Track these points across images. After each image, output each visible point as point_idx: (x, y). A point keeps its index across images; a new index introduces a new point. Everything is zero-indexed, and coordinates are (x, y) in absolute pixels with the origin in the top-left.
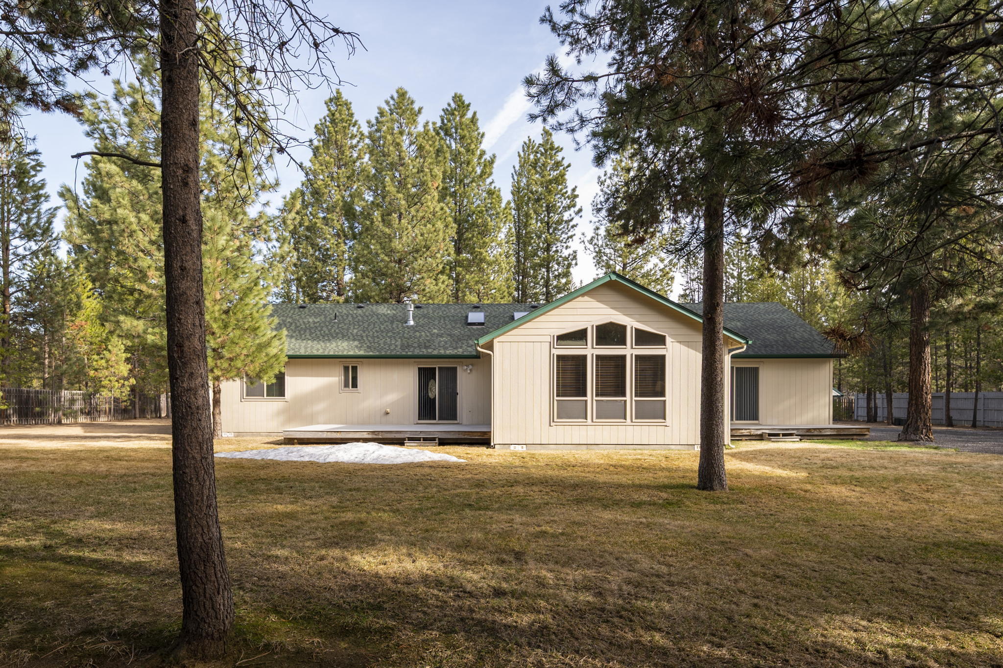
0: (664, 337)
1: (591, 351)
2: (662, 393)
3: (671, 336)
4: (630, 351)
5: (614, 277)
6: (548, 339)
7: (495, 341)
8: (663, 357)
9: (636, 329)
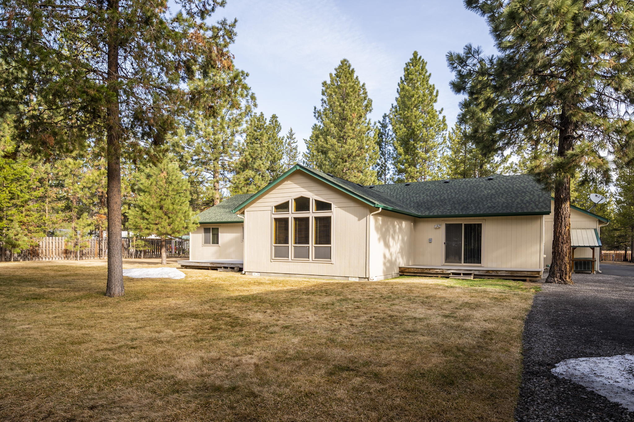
0: (331, 204)
1: (292, 214)
2: (329, 242)
3: (334, 203)
4: (312, 214)
5: (298, 168)
6: (270, 208)
7: (245, 210)
8: (329, 218)
9: (316, 200)
